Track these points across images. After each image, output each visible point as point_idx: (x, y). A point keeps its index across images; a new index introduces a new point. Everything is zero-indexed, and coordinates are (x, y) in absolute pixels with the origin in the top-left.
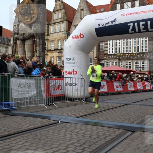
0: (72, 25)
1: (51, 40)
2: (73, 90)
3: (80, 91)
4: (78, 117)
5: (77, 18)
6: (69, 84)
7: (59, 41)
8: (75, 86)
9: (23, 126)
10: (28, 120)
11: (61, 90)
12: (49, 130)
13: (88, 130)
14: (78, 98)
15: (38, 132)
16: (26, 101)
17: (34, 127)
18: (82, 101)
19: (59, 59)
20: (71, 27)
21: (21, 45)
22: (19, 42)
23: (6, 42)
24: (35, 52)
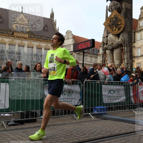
1: (137, 47)
16: (116, 106)
21: (110, 54)
22: (108, 52)
23: (96, 53)
24: (123, 59)
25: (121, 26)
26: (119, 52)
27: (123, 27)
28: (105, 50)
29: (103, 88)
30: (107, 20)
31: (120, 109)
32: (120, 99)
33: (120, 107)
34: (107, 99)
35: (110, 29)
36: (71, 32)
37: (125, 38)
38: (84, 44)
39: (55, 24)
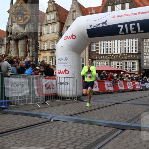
0: (65, 26)
1: (44, 40)
2: (65, 90)
3: (72, 90)
4: (70, 116)
5: (69, 19)
6: (61, 83)
7: (51, 42)
8: (67, 86)
9: (16, 124)
10: (21, 119)
11: (53, 89)
12: (42, 128)
13: (79, 128)
14: (70, 97)
15: (30, 130)
16: (18, 99)
17: (26, 125)
18: (74, 100)
19: (52, 59)
20: (64, 28)
21: (14, 45)
22: (12, 42)
24: (28, 52)
25: (27, 16)
26: (24, 44)
28: (9, 40)
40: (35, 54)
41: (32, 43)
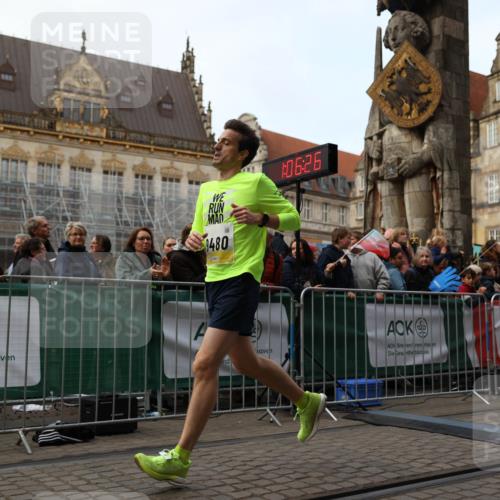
1: (488, 170)
10: (427, 444)
16: (414, 377)
17: (449, 467)
21: (390, 195)
22: (384, 188)
23: (342, 191)
24: (437, 214)
25: (429, 97)
26: (423, 189)
27: (436, 101)
28: (373, 181)
29: (368, 315)
30: (379, 78)
31: (428, 388)
32: (427, 352)
33: (428, 381)
34: (381, 352)
35: (392, 108)
36: (255, 119)
37: (443, 142)
38: (300, 162)
39: (197, 93)
40: (461, 219)
41: (450, 183)
